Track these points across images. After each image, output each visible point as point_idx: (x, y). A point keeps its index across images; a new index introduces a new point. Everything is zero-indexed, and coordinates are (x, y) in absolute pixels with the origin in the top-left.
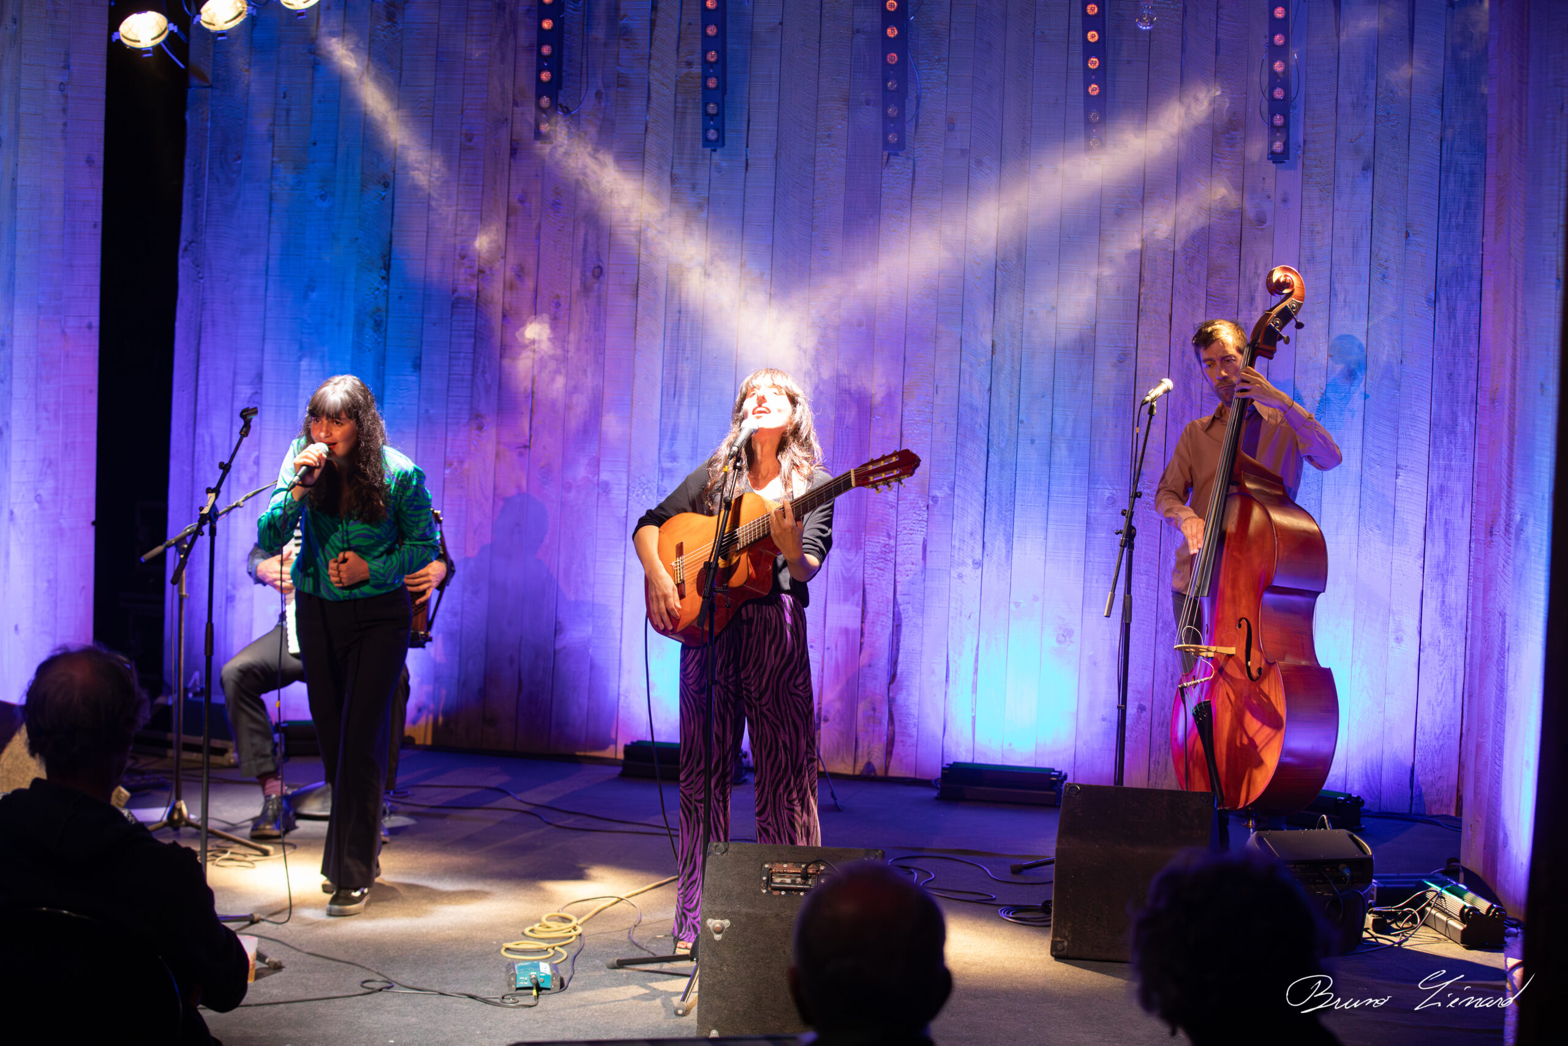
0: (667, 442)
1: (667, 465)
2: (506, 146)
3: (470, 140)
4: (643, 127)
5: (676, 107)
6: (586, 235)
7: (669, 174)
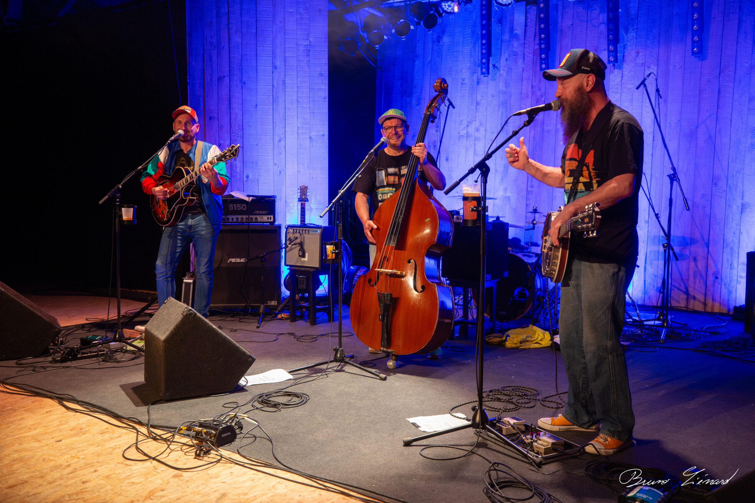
0: (529, 181)
1: (529, 189)
2: (475, 81)
3: (464, 81)
4: (522, 69)
5: (533, 61)
6: (502, 110)
7: (531, 85)
